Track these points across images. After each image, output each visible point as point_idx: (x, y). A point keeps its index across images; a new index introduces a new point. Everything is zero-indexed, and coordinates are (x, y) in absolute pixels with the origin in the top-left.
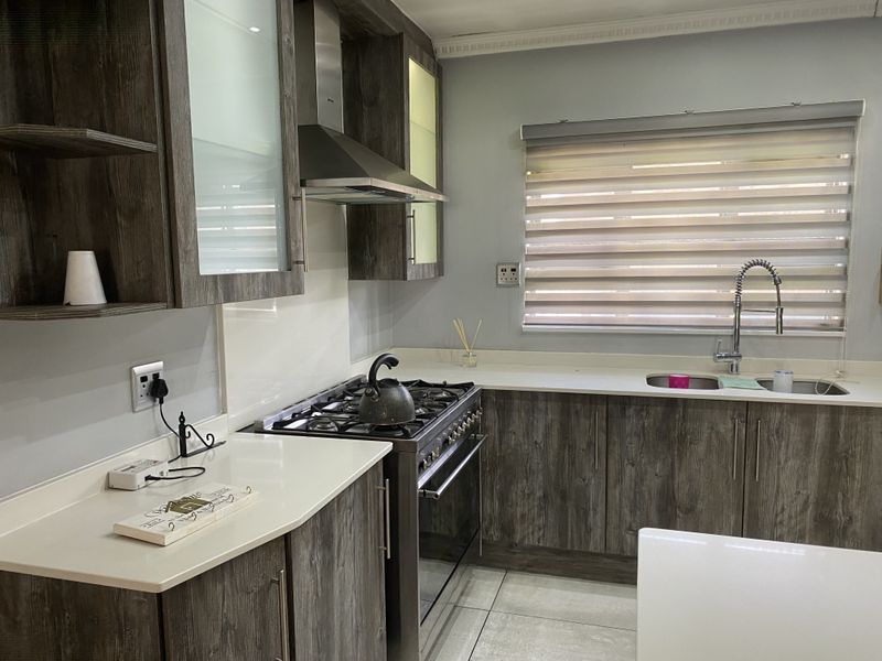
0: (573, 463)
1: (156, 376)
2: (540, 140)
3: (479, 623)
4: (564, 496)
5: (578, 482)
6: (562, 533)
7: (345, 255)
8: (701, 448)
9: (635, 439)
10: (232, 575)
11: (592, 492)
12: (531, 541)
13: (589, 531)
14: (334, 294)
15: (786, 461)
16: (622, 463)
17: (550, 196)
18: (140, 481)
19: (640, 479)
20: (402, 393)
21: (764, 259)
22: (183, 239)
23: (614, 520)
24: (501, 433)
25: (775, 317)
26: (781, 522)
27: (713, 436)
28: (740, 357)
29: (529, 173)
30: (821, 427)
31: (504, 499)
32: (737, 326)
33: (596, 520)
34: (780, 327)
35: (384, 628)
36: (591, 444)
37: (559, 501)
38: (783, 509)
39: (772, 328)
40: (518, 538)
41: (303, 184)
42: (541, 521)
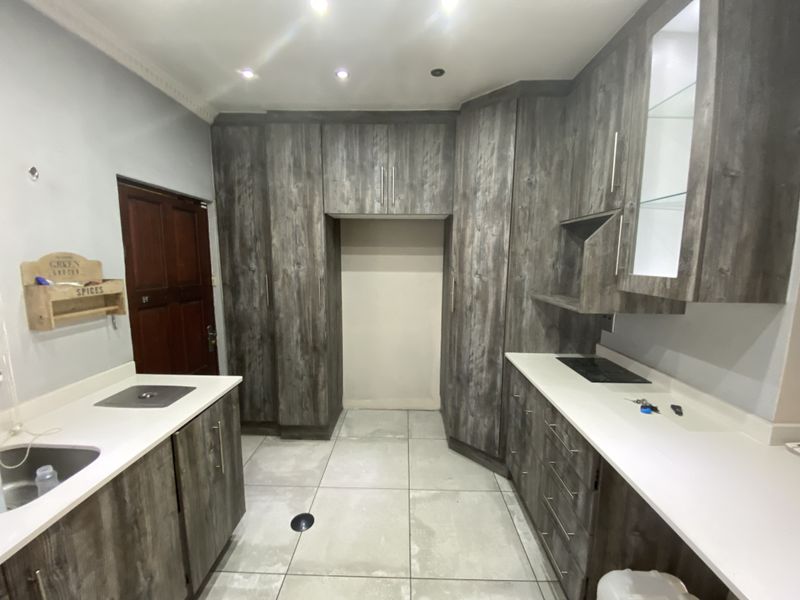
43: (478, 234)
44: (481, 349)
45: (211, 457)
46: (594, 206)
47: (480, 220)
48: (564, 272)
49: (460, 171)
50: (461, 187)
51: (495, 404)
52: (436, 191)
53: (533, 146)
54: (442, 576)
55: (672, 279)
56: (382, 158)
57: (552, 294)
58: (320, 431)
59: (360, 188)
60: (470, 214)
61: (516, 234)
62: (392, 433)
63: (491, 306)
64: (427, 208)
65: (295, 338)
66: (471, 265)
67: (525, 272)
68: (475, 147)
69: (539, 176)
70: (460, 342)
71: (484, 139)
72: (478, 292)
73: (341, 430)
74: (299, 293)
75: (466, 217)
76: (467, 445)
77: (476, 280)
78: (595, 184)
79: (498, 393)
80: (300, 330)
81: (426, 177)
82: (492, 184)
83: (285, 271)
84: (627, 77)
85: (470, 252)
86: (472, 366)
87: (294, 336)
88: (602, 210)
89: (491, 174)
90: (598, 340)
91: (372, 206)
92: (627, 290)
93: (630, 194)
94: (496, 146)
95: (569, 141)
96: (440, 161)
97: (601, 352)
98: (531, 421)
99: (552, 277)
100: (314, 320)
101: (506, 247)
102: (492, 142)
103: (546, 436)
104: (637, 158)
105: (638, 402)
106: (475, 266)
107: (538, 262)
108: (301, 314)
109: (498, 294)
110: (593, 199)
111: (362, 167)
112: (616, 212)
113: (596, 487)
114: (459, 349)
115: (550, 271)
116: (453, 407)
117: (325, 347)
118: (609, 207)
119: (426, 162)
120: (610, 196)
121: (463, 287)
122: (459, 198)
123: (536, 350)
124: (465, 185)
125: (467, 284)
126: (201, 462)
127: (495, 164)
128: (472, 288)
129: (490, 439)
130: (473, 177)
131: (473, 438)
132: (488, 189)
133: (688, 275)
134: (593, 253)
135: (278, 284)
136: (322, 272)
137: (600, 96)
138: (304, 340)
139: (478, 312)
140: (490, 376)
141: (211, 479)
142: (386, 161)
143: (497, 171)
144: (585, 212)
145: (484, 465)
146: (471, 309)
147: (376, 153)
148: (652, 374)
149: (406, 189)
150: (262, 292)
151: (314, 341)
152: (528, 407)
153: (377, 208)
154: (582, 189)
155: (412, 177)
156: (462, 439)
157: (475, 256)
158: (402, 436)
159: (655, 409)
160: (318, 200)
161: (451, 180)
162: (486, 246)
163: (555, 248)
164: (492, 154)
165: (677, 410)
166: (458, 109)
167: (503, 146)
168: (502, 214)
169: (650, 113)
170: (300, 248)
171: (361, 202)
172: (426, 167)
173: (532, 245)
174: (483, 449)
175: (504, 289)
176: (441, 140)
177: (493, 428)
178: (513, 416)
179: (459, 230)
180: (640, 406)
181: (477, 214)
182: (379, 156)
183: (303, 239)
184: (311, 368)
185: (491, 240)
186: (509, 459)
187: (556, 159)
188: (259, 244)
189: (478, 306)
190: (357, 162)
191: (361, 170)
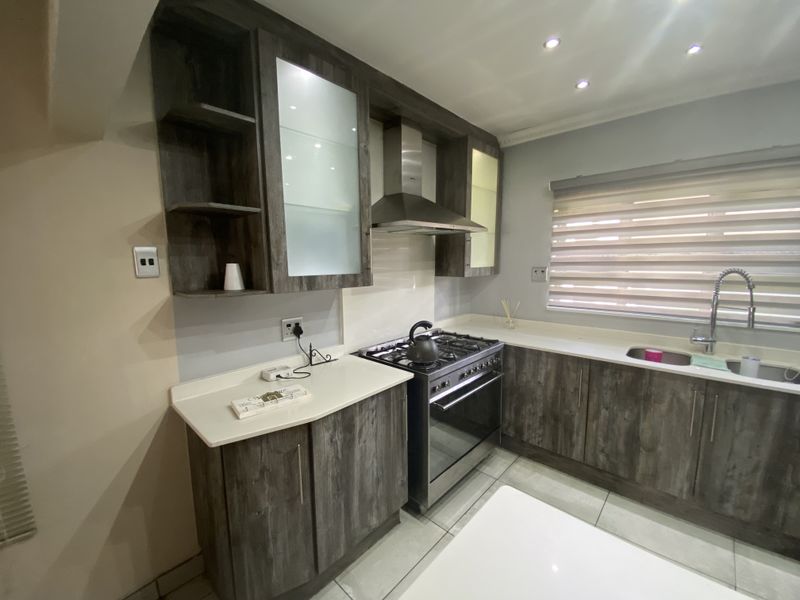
0: (564, 399)
1: (297, 324)
2: (563, 190)
3: (486, 485)
4: (556, 419)
5: (567, 412)
6: (554, 443)
7: (432, 263)
8: (664, 407)
9: (609, 392)
10: (268, 442)
11: (576, 422)
12: (534, 442)
13: (572, 445)
14: (423, 283)
15: (741, 430)
16: (599, 406)
17: (572, 225)
18: (273, 376)
19: (611, 420)
20: (431, 345)
21: (741, 268)
22: (276, 258)
23: (591, 442)
24: (518, 372)
25: (747, 313)
26: (732, 477)
27: (675, 400)
28: (714, 341)
29: (556, 211)
30: (776, 411)
31: (518, 412)
32: (714, 317)
33: (579, 440)
34: (752, 320)
35: (406, 479)
36: (576, 389)
37: (552, 422)
38: (734, 467)
39: (745, 322)
40: (525, 438)
41: (375, 226)
42: (540, 432)
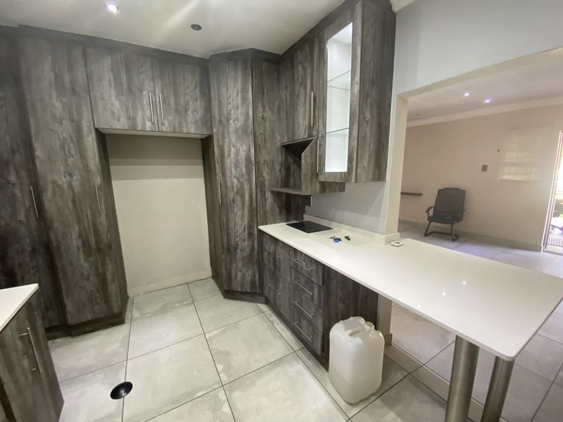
43: (233, 150)
44: (243, 226)
45: (26, 362)
46: (301, 135)
47: (233, 140)
48: (286, 174)
49: (215, 103)
50: (217, 115)
51: (255, 260)
52: (198, 117)
53: (263, 93)
54: (242, 375)
55: (345, 173)
56: (148, 85)
57: (281, 187)
58: (114, 318)
59: (130, 108)
60: (226, 135)
61: (258, 151)
62: (179, 302)
63: (247, 197)
64: (192, 129)
65: (75, 245)
66: (231, 171)
67: (265, 175)
68: (225, 88)
69: (268, 114)
70: (228, 225)
71: (231, 84)
72: (238, 189)
73: (132, 313)
74: (74, 201)
75: (223, 137)
76: (238, 292)
77: (235, 181)
78: (301, 121)
79: (256, 252)
80: (80, 236)
81: (188, 105)
82: (240, 116)
83: (54, 182)
84: (315, 61)
85: (229, 162)
86: (237, 239)
87: (75, 241)
88: (306, 137)
89: (238, 108)
90: (304, 212)
91: (144, 125)
92: (323, 180)
93: (321, 128)
94: (240, 90)
95: (283, 93)
96: (198, 94)
97: (307, 218)
98: (280, 263)
99: (280, 177)
100: (94, 224)
101: (253, 159)
102: (237, 87)
103: (291, 267)
104: (323, 108)
105: (332, 238)
106: (234, 172)
107: (272, 169)
108: (79, 221)
109: (251, 189)
110: (300, 130)
111: (130, 90)
112: (315, 138)
113: (324, 284)
114: (228, 229)
115: (278, 173)
116: (227, 270)
117: (110, 247)
118: (310, 135)
119: (188, 94)
120: (310, 128)
121: (226, 187)
122: (217, 124)
123: (275, 223)
124: (220, 115)
125: (229, 184)
126: (18, 370)
127: (240, 102)
128: (233, 187)
129: (253, 283)
130: (225, 109)
131: (242, 286)
132: (236, 119)
133: (352, 170)
134: (306, 161)
135: (48, 195)
136: (98, 180)
137: (300, 68)
138: (85, 244)
139: (239, 203)
140: (250, 243)
141: (30, 382)
142: (152, 88)
143: (242, 107)
144: (296, 138)
145: (250, 301)
146: (233, 201)
147: (143, 80)
148: (333, 225)
149: (172, 112)
150: (27, 203)
151: (98, 243)
152: (277, 255)
153: (148, 126)
154: (293, 124)
155: (177, 104)
156: (235, 289)
157: (233, 165)
158: (189, 302)
159: (340, 240)
160: (86, 114)
161: (208, 109)
162: (239, 158)
163: (280, 160)
164: (237, 95)
165: (348, 238)
166: (207, 58)
167: (244, 90)
168: (248, 137)
169: (328, 84)
170: (71, 159)
171: (133, 120)
172: (188, 98)
173: (268, 158)
174: (249, 291)
175: (254, 186)
176: (197, 78)
177: (254, 275)
178: (267, 263)
179: (219, 146)
180: (333, 240)
181: (231, 136)
182: (146, 83)
183: (73, 151)
184: (97, 268)
185: (243, 154)
186: (266, 291)
187: (276, 103)
188: (18, 156)
189: (238, 198)
190: (125, 86)
191: (130, 92)
